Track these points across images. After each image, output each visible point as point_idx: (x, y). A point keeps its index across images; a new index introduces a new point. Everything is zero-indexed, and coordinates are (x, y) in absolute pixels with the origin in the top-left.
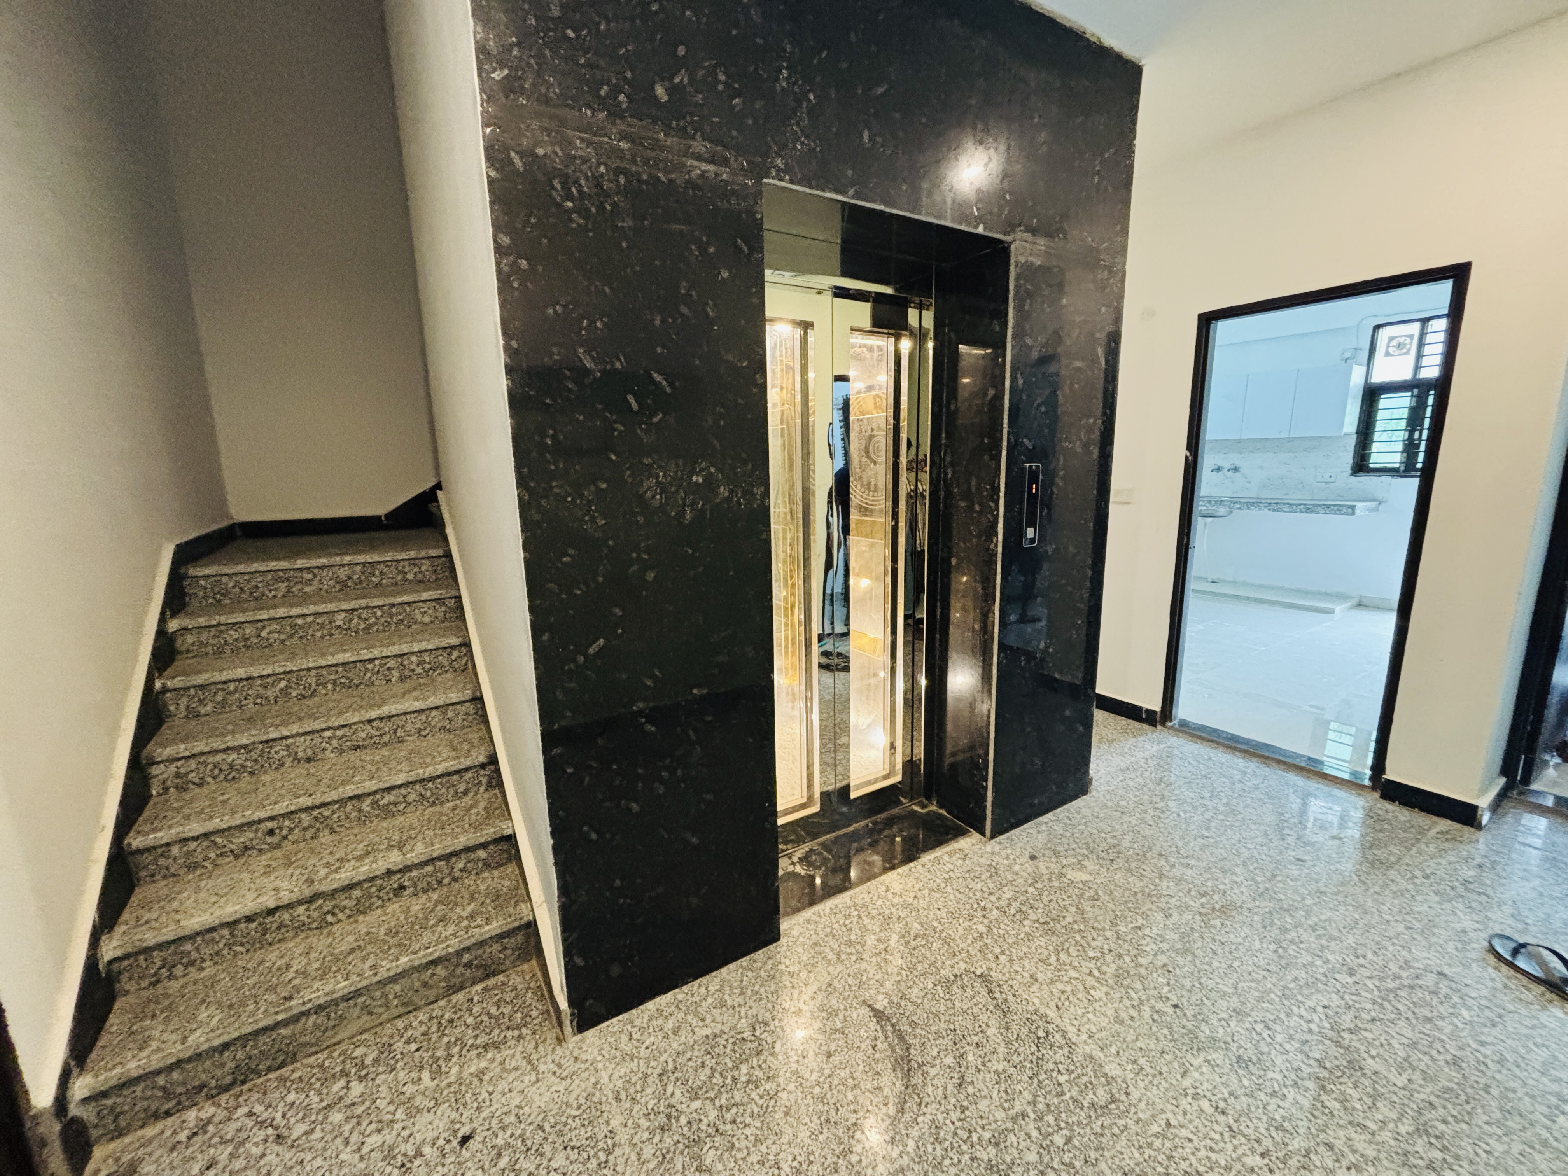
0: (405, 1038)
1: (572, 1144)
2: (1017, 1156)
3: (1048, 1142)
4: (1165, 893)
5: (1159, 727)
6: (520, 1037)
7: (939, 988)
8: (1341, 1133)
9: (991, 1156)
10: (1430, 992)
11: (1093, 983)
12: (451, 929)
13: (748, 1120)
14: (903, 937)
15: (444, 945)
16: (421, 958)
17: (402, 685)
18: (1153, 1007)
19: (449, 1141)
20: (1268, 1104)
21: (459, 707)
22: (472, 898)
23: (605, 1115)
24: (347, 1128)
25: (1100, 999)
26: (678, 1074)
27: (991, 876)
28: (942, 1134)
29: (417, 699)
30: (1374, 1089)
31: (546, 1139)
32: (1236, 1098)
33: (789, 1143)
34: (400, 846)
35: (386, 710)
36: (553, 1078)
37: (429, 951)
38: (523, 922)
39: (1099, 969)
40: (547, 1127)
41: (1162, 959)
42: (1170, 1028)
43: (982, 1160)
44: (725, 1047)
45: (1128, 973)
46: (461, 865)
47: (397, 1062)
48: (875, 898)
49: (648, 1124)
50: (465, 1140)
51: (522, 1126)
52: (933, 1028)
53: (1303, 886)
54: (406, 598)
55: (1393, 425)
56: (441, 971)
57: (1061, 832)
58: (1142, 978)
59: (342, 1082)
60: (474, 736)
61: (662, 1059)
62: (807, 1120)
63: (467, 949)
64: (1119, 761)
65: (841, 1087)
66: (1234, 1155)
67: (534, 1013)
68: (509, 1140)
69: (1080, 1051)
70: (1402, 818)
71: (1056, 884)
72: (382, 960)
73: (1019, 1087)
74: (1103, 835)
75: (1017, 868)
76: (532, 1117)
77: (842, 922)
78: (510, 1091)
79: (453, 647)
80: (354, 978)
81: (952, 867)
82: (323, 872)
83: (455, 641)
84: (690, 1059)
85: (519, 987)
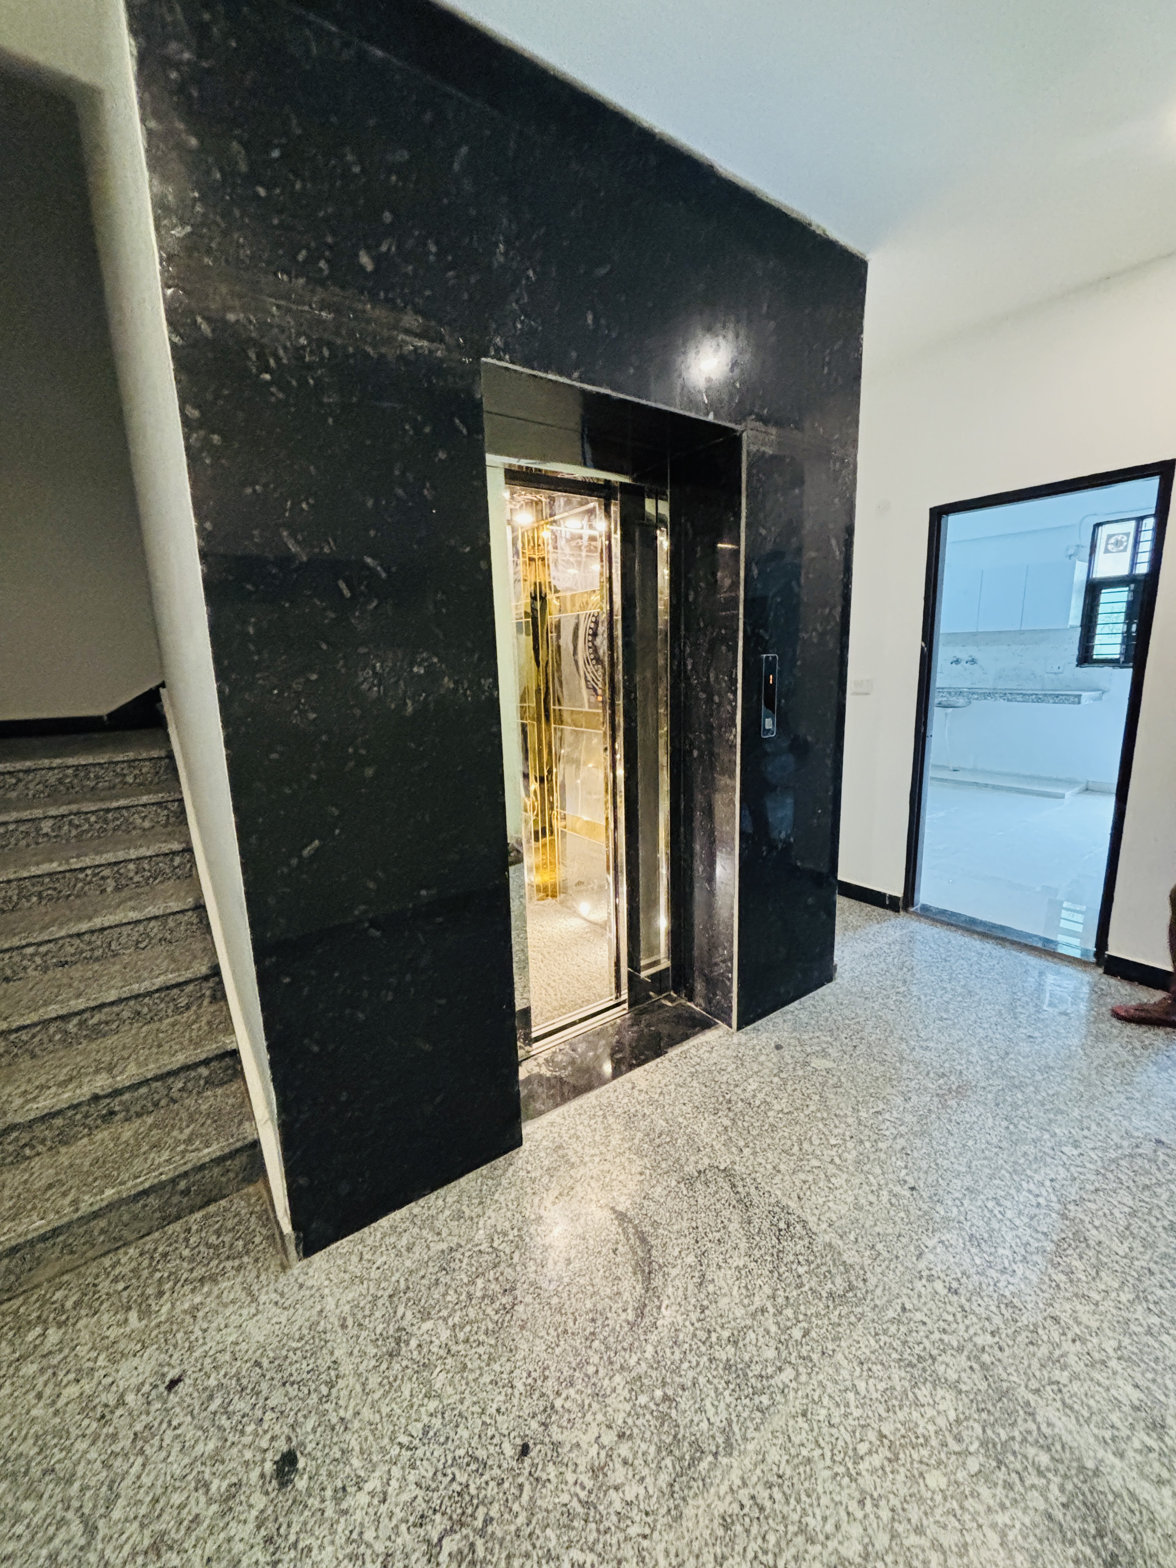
0: (111, 1277)
1: (292, 1379)
2: (755, 1353)
3: (787, 1337)
4: (905, 1076)
5: (902, 913)
6: (239, 1269)
7: (682, 1185)
8: (1067, 1306)
9: (730, 1356)
10: (1149, 1161)
11: (834, 1171)
12: (166, 1155)
13: (482, 1338)
14: (648, 1135)
15: (157, 1173)
16: (130, 1188)
17: (117, 895)
18: (890, 1192)
19: (156, 1386)
20: (998, 1281)
21: (178, 916)
22: (191, 1119)
23: (329, 1345)
24: (40, 1381)
25: (841, 1187)
26: (410, 1294)
27: (737, 1068)
28: (681, 1336)
29: (133, 909)
30: (1098, 1258)
31: (264, 1376)
32: (968, 1278)
33: (525, 1358)
34: (110, 1069)
35: (97, 922)
36: (274, 1309)
37: (139, 1180)
38: (246, 1142)
39: (840, 1157)
40: (265, 1363)
41: (901, 1142)
42: (908, 1212)
43: (721, 1361)
44: (461, 1261)
45: (868, 1158)
46: (180, 1085)
47: (102, 1303)
48: (621, 1096)
49: (375, 1351)
50: (174, 1383)
51: (239, 1363)
52: (676, 1227)
53: (1033, 1062)
54: (122, 802)
55: (1113, 618)
56: (153, 1201)
57: (806, 1020)
58: (881, 1163)
59: (38, 1330)
60: (197, 946)
61: (394, 1279)
62: (543, 1333)
63: (186, 1174)
64: (861, 947)
65: (580, 1295)
66: (966, 1336)
67: (257, 1240)
68: (223, 1381)
69: (819, 1240)
70: (1123, 992)
71: (800, 1073)
72: (84, 1193)
73: (759, 1282)
74: (847, 1022)
75: (762, 1058)
76: (250, 1352)
77: (586, 1123)
78: (226, 1326)
79: (174, 853)
80: (52, 1216)
81: (698, 1060)
82: (18, 1102)
83: (176, 846)
84: (423, 1277)
85: (243, 1212)
